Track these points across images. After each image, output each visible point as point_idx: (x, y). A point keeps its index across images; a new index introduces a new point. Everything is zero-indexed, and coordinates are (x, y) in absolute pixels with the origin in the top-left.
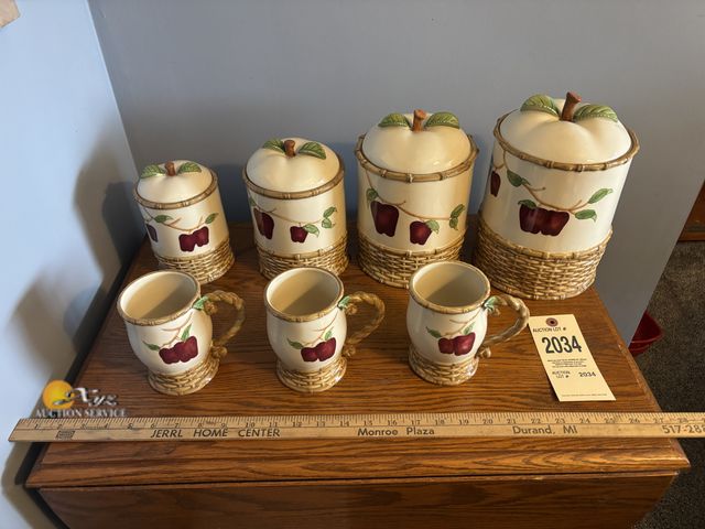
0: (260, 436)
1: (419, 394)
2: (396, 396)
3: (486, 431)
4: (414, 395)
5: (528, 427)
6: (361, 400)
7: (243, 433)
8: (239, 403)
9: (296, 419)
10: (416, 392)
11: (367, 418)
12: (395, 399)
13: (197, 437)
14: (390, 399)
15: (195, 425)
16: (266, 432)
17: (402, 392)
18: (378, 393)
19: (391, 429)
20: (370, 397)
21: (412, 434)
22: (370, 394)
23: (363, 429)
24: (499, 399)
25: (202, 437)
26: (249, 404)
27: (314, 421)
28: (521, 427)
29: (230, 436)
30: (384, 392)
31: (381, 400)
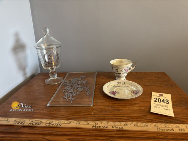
0: (54, 126)
1: (117, 117)
2: (108, 117)
3: (145, 129)
4: (116, 117)
5: (163, 128)
6: (94, 117)
7: (48, 124)
8: (49, 116)
9: (69, 121)
10: (116, 116)
11: (97, 122)
12: (108, 118)
13: (30, 125)
14: (106, 118)
15: (31, 121)
16: (56, 125)
17: (111, 116)
18: (102, 115)
19: (106, 126)
20: (98, 116)
21: (114, 128)
22: (98, 115)
23: (94, 126)
24: (150, 119)
25: (32, 125)
26: (53, 116)
27: (75, 122)
28: (161, 128)
29: (42, 125)
30: (104, 115)
31: (103, 118)
